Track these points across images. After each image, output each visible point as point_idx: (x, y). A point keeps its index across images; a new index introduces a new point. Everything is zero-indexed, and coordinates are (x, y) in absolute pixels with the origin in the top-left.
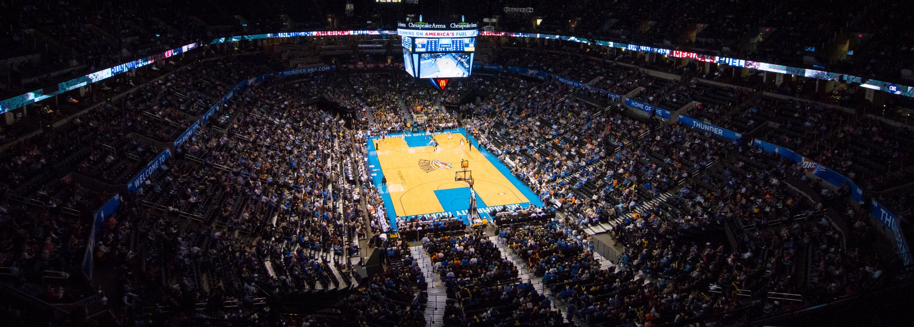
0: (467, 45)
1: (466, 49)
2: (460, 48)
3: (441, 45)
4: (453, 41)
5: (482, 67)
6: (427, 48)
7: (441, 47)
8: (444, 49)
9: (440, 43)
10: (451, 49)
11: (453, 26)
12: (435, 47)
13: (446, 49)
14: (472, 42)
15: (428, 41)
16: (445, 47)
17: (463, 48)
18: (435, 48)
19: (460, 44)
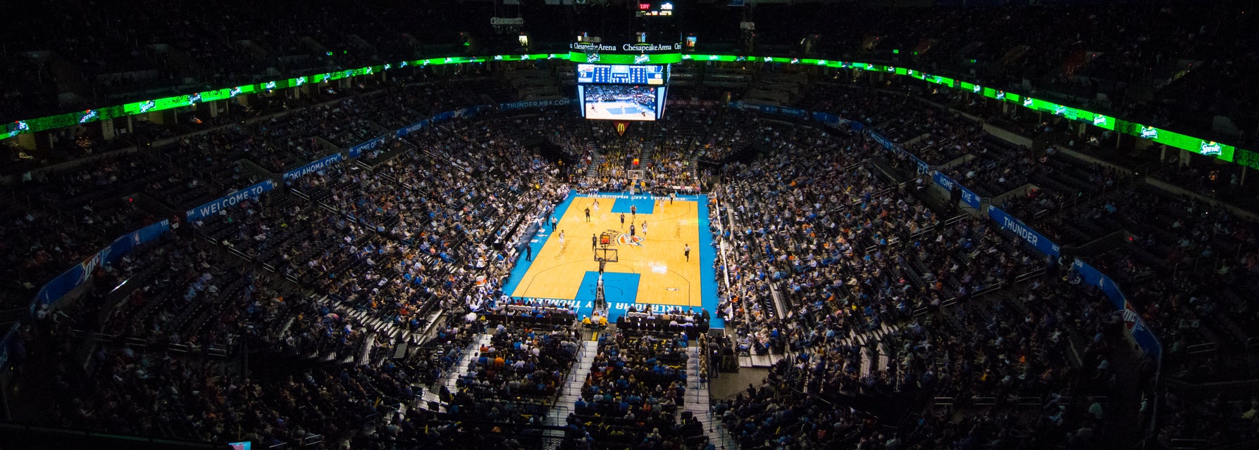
0: (652, 76)
1: (650, 81)
2: (641, 80)
3: (613, 74)
4: (631, 70)
5: (779, 112)
6: (594, 79)
7: (613, 77)
8: (618, 79)
9: (613, 71)
10: (628, 80)
11: (627, 47)
12: (606, 76)
13: (620, 80)
14: (658, 71)
15: (596, 69)
16: (620, 78)
17: (646, 80)
18: (606, 79)
19: (641, 74)
